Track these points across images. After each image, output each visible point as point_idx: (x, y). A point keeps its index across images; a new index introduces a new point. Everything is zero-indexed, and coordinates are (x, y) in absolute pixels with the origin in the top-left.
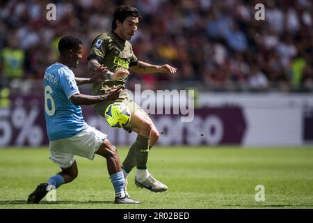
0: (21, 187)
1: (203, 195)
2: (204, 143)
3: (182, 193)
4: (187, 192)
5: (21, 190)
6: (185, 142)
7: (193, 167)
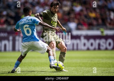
0: (37, 66)
1: (106, 69)
2: (106, 49)
3: (98, 68)
4: (100, 68)
5: (37, 67)
6: (99, 49)
7: (102, 58)
